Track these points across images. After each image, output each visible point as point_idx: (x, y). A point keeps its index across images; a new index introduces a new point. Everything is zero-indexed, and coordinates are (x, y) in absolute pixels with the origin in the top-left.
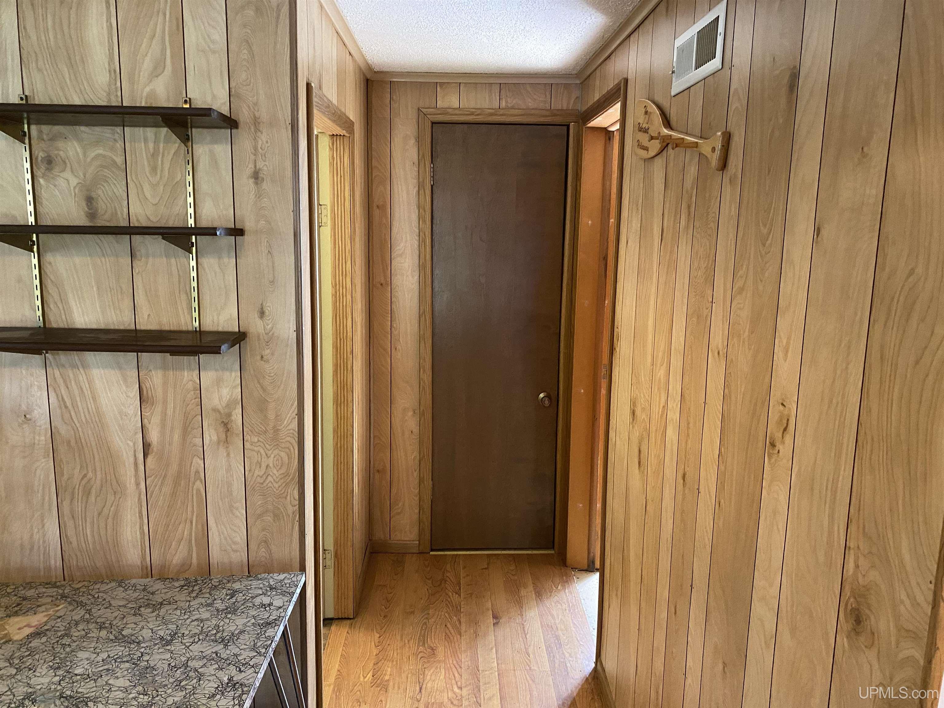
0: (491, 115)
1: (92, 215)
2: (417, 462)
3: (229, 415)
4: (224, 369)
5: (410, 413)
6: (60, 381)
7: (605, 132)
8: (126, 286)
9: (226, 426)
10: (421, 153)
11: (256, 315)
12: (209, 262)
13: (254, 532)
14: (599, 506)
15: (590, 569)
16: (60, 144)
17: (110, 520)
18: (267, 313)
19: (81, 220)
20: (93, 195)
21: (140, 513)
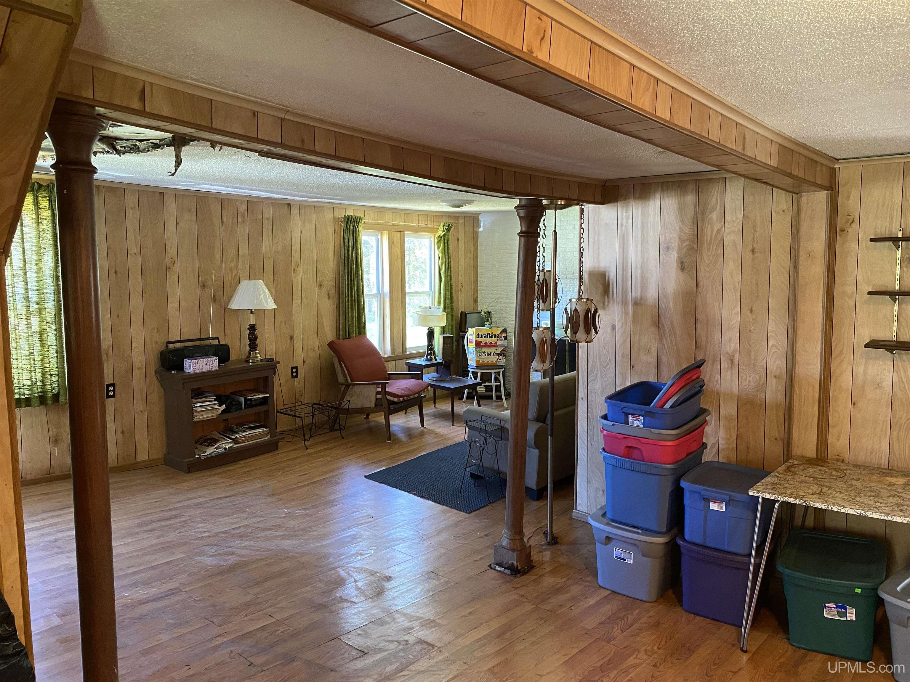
6: (901, 368)
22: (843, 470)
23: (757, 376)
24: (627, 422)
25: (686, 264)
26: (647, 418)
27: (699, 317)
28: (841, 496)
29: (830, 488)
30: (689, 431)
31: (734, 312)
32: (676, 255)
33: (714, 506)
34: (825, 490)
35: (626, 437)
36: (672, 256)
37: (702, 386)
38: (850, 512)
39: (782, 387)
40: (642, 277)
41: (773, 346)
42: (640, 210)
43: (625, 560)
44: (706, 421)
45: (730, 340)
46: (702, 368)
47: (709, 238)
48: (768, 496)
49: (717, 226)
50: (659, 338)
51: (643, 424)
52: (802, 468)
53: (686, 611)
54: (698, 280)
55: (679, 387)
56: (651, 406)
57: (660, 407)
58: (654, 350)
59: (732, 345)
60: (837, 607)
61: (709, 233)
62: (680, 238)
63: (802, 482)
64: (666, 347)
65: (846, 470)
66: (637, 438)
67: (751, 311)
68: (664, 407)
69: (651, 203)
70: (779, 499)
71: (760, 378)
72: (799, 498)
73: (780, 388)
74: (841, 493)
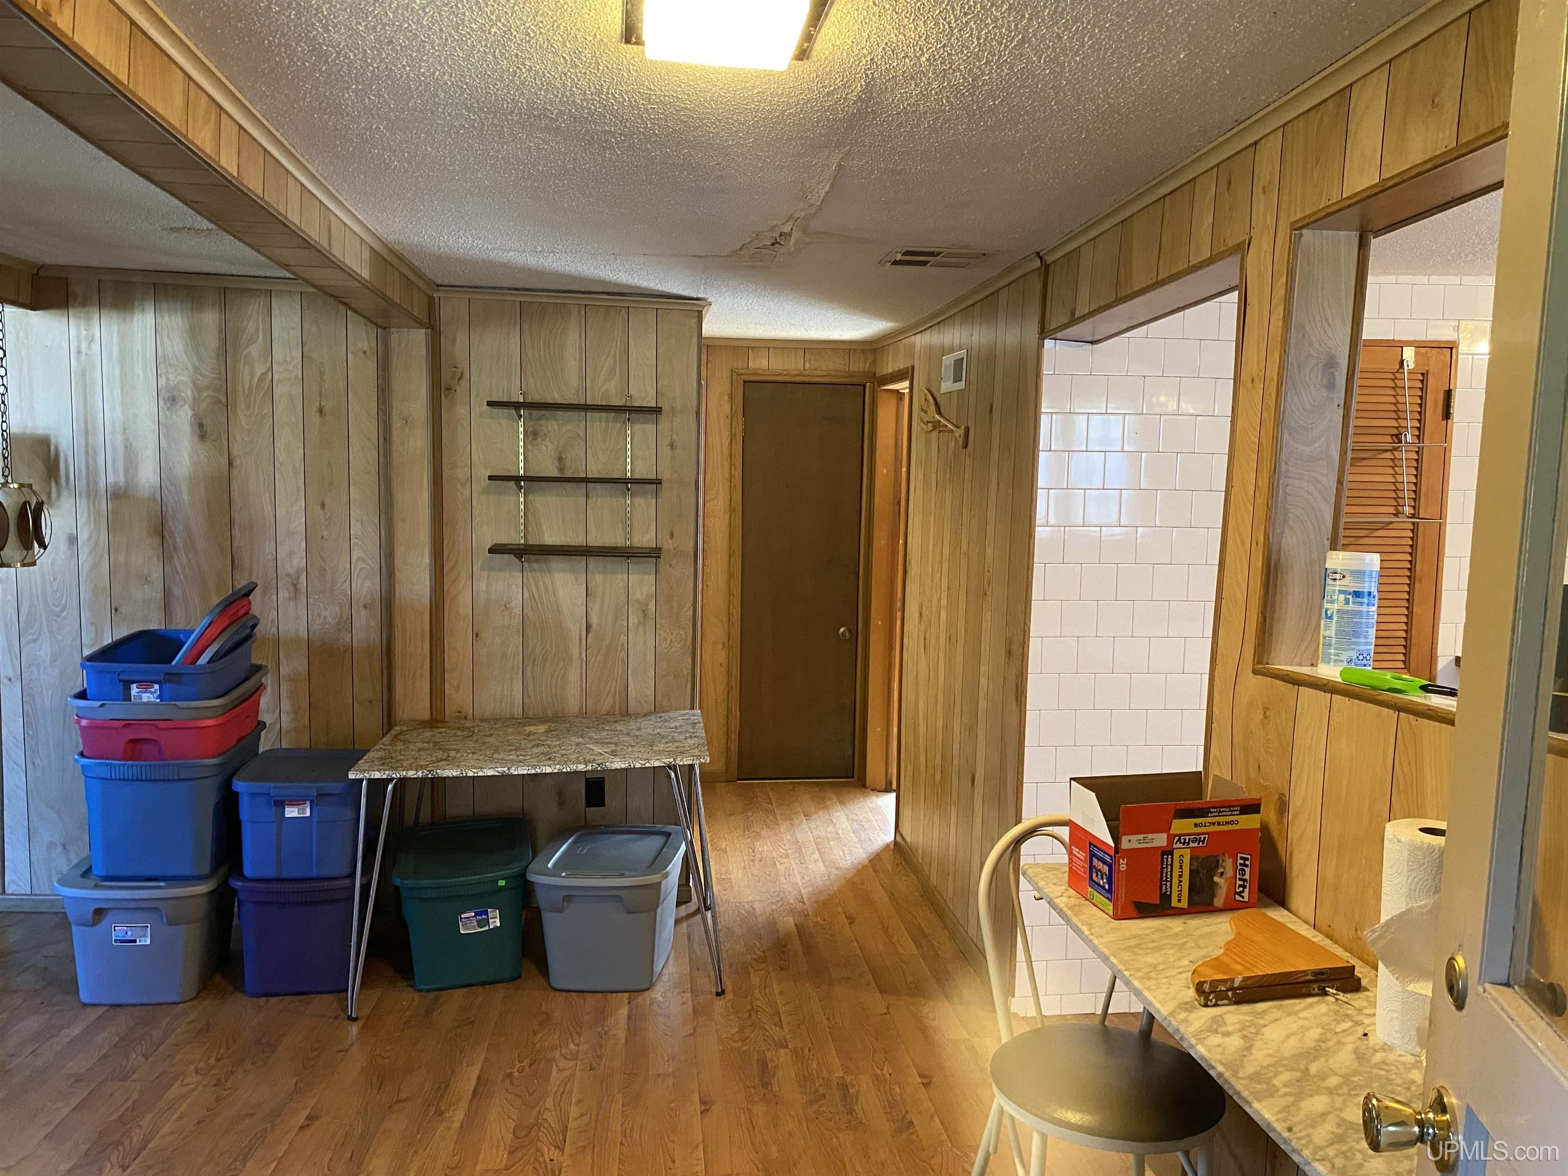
0: (796, 375)
1: (561, 470)
2: (725, 693)
3: (647, 605)
4: (644, 573)
5: (720, 647)
6: (532, 581)
7: (899, 394)
8: (583, 517)
9: (644, 612)
10: (734, 408)
11: (668, 537)
12: (637, 500)
13: (659, 687)
14: (895, 729)
15: (887, 790)
16: (543, 422)
17: (559, 680)
18: (675, 535)
19: (555, 474)
20: (564, 456)
21: (581, 674)
22: (469, 728)
23: (337, 609)
24: (127, 697)
25: (209, 428)
26: (167, 686)
27: (237, 518)
28: (475, 756)
29: (458, 751)
30: (240, 700)
31: (295, 508)
32: (190, 413)
33: (291, 812)
34: (452, 754)
35: (128, 724)
36: (182, 414)
37: (254, 626)
38: (491, 773)
39: (375, 623)
40: (126, 447)
41: (359, 559)
42: (115, 328)
43: (135, 941)
44: (262, 684)
45: (291, 554)
46: (250, 597)
47: (247, 387)
48: (377, 775)
49: (260, 369)
50: (166, 555)
51: (160, 697)
52: (415, 733)
53: (251, 996)
54: (231, 455)
55: (222, 627)
56: (174, 663)
57: (190, 664)
58: (157, 576)
59: (295, 562)
60: (477, 914)
61: (247, 378)
62: (194, 383)
63: (420, 750)
64: (179, 570)
65: (473, 727)
66: (151, 723)
67: (323, 506)
68: (198, 663)
69: (136, 318)
70: (394, 776)
71: (341, 610)
72: (422, 769)
73: (373, 623)
74: (474, 753)
